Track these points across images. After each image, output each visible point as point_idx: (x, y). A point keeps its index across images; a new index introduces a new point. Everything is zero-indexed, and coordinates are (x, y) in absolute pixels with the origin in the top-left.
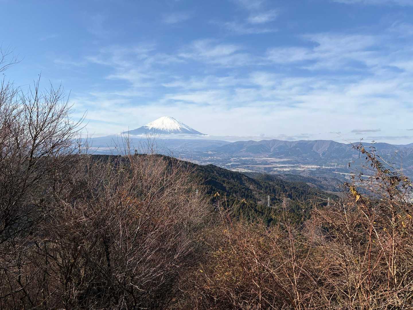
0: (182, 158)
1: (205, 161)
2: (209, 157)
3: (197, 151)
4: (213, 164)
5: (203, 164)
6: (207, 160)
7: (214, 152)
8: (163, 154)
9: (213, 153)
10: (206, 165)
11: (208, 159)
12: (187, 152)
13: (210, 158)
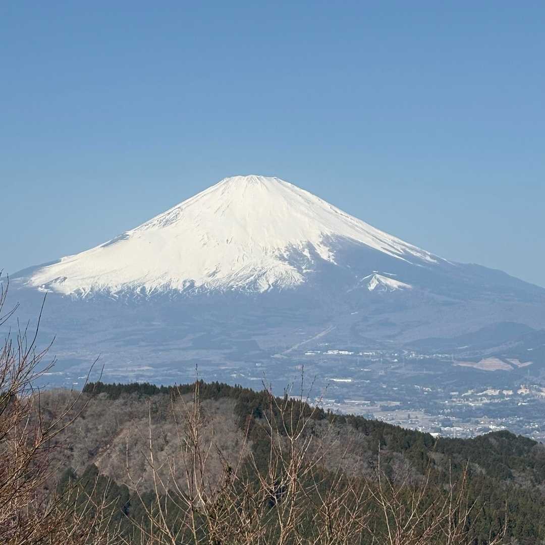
0: (340, 399)
1: (467, 415)
2: (490, 392)
3: (421, 357)
4: (513, 431)
5: (457, 431)
6: (478, 409)
7: (516, 362)
8: (232, 380)
9: (507, 367)
10: (477, 434)
11: (486, 401)
12: (364, 364)
13: (493, 397)
